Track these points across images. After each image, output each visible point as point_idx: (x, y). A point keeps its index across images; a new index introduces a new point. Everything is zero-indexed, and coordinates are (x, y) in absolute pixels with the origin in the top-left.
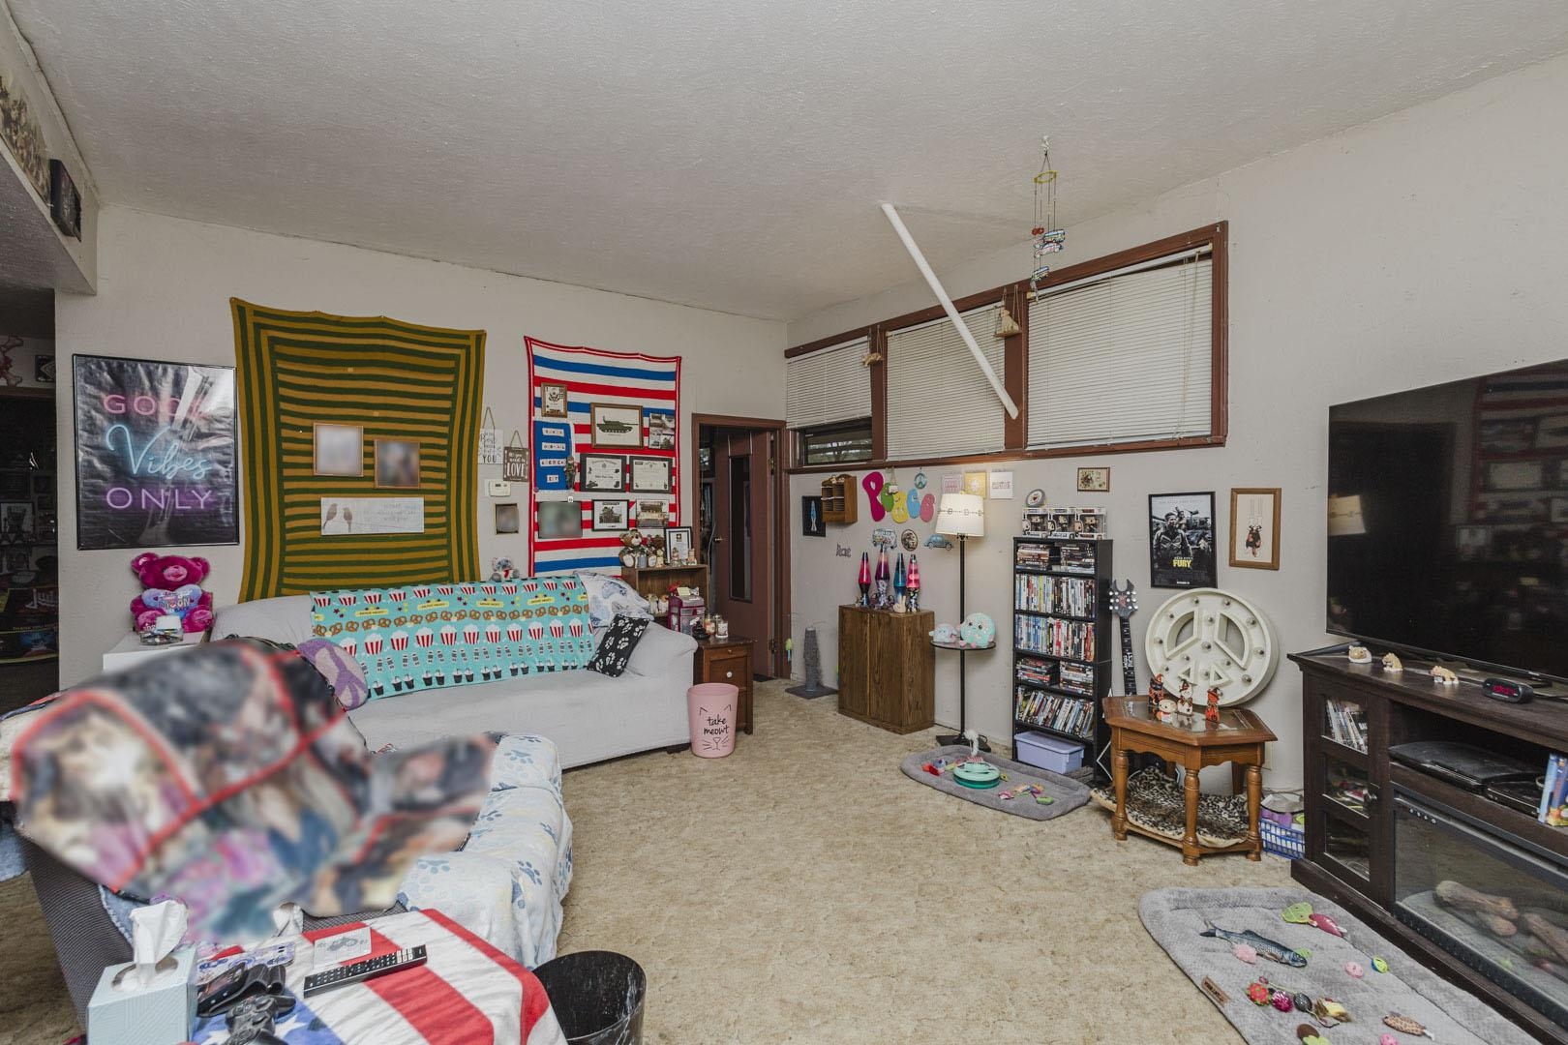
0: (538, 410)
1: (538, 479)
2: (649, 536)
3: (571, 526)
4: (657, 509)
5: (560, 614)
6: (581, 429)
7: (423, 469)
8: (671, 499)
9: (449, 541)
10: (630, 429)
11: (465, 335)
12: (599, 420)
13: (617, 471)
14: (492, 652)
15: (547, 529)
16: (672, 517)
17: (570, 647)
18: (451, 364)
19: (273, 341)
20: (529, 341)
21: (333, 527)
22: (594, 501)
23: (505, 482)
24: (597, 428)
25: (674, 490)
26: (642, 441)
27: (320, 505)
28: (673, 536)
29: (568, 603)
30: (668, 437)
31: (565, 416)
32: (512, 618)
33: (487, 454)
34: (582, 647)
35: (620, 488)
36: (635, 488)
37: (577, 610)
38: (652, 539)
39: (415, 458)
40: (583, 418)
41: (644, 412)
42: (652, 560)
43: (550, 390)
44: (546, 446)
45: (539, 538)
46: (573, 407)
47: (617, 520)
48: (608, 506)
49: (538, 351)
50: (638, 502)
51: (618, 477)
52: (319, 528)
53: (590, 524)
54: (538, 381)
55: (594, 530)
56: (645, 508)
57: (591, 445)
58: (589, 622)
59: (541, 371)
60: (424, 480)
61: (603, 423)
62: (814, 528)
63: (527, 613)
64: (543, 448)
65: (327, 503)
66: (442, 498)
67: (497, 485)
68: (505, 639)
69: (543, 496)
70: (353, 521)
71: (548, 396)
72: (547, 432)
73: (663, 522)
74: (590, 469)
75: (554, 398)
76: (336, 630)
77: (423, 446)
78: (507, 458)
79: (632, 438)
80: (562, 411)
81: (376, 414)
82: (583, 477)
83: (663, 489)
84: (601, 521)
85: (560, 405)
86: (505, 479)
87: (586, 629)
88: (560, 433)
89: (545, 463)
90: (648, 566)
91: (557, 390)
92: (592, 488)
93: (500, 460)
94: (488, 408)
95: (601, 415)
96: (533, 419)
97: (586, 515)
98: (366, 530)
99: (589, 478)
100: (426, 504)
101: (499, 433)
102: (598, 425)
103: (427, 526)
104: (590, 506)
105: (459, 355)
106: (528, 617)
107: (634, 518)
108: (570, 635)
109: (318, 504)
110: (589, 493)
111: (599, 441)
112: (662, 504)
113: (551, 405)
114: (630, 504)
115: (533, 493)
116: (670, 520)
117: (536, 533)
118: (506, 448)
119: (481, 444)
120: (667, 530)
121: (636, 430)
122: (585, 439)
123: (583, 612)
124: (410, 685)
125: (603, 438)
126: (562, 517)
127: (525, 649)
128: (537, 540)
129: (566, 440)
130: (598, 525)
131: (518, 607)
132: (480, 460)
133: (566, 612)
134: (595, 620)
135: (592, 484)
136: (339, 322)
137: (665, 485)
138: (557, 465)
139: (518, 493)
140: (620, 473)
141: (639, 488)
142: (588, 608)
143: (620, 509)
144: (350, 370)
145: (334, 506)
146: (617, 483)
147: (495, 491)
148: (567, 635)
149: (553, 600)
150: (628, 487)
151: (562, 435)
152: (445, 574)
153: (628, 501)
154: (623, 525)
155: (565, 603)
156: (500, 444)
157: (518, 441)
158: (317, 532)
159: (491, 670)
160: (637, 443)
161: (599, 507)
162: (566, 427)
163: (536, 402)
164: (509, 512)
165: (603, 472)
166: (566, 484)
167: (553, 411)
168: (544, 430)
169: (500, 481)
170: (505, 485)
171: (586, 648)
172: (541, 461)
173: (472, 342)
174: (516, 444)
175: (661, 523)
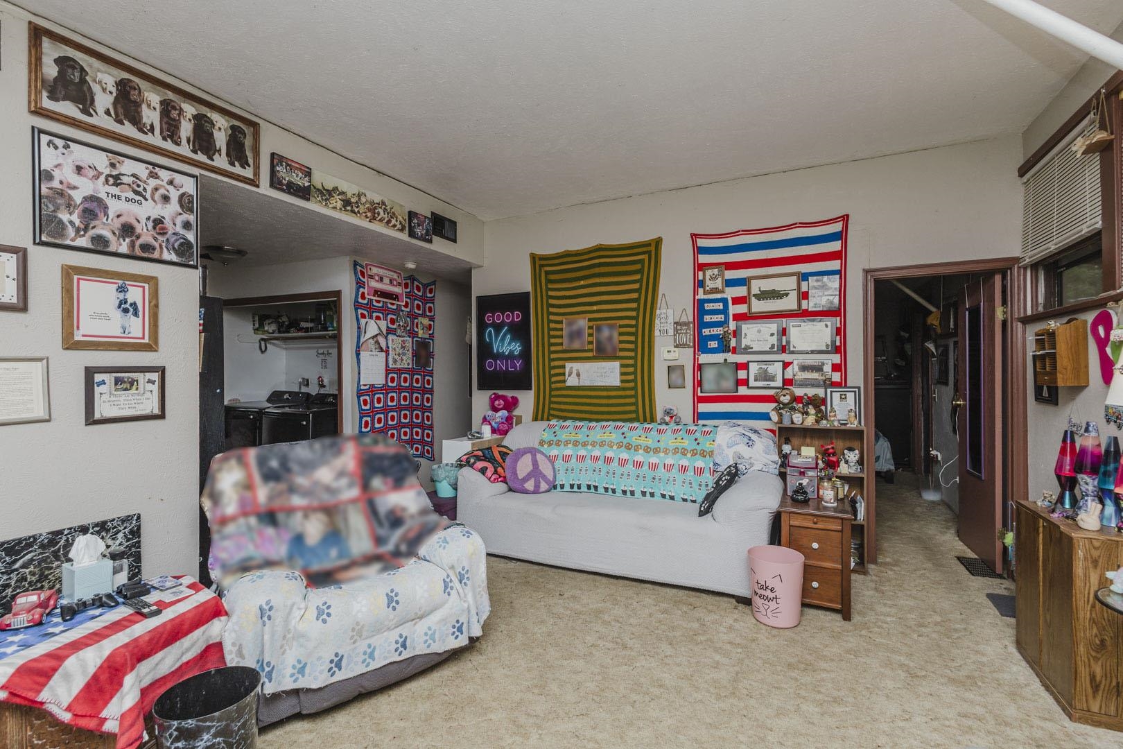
0: (701, 290)
1: (701, 345)
2: (806, 394)
3: (728, 384)
4: (818, 368)
5: (689, 455)
6: (737, 301)
7: (621, 342)
8: (836, 359)
9: (636, 392)
10: (787, 295)
11: (647, 244)
12: (755, 291)
13: (772, 335)
14: (633, 475)
15: (706, 386)
16: (836, 377)
17: (690, 483)
18: (638, 266)
19: (547, 273)
20: (694, 236)
21: (572, 381)
22: (748, 362)
23: (676, 349)
24: (753, 298)
25: (840, 349)
26: (799, 304)
27: (565, 368)
28: (836, 396)
29: (697, 447)
30: (831, 298)
31: (722, 292)
32: (654, 453)
33: (662, 328)
34: (700, 485)
35: (776, 349)
36: (792, 349)
37: (703, 454)
38: (808, 397)
39: (615, 335)
40: (741, 291)
41: (804, 277)
42: (797, 418)
43: (709, 273)
44: (707, 318)
45: (701, 392)
46: (730, 283)
47: (772, 379)
48: (763, 367)
49: (702, 243)
50: (795, 362)
51: (774, 340)
52: (564, 381)
53: (745, 382)
54: (701, 267)
55: (748, 388)
56: (804, 368)
57: (746, 314)
58: (711, 465)
59: (703, 259)
60: (621, 350)
61: (759, 293)
62: (1045, 393)
63: (666, 451)
64: (705, 320)
65: (568, 365)
66: (631, 362)
67: (668, 352)
68: (646, 467)
69: (704, 358)
70: (581, 377)
71: (708, 277)
72: (708, 306)
73: (824, 381)
74: (746, 335)
75: (713, 278)
76: (550, 444)
77: (621, 326)
78: (676, 330)
79: (790, 303)
80: (720, 288)
81: (595, 308)
82: (739, 342)
83: (824, 348)
84: (756, 380)
85: (718, 283)
86: (675, 347)
87: (707, 471)
88: (720, 306)
89: (706, 332)
90: (792, 423)
91: (716, 271)
92: (747, 350)
93: (671, 332)
94: (664, 294)
95: (756, 287)
96: (697, 297)
97: (742, 374)
98: (587, 383)
99: (744, 343)
100: (622, 366)
101: (670, 312)
102: (754, 295)
103: (622, 381)
104: (745, 366)
105: (644, 259)
106: (666, 454)
107: (791, 377)
108: (692, 474)
109: (564, 367)
110: (746, 356)
111: (754, 310)
112: (823, 364)
113: (710, 284)
114: (786, 365)
115: (697, 356)
116: (833, 380)
117: (699, 389)
118: (675, 323)
119: (657, 321)
120: (829, 390)
121: (793, 296)
122: (742, 309)
123: (708, 456)
124: (579, 487)
125: (758, 306)
126: (720, 376)
127: (657, 478)
128: (700, 394)
129: (725, 311)
130: (752, 383)
131: (662, 445)
132: (657, 333)
133: (694, 454)
134: (715, 464)
135: (747, 347)
136: (577, 254)
137: (827, 346)
138: (715, 333)
139: (685, 357)
140: (775, 337)
141: (796, 349)
142: (712, 454)
143: (776, 369)
144: (582, 283)
145: (572, 368)
146: (773, 346)
147: (667, 356)
148: (690, 473)
149: (688, 443)
150: (783, 349)
151: (721, 307)
152: (634, 416)
153: (783, 362)
154: (779, 383)
155: (694, 446)
156: (671, 320)
157: (685, 317)
158: (563, 384)
159: (628, 489)
160: (795, 307)
161: (754, 368)
162: (724, 301)
163: (700, 284)
164: (678, 372)
165: (758, 336)
166: (724, 348)
167: (712, 289)
168: (706, 305)
169: (672, 349)
170: (674, 351)
171: (703, 487)
172: (703, 330)
173: (652, 248)
174: (684, 319)
175: (822, 382)
